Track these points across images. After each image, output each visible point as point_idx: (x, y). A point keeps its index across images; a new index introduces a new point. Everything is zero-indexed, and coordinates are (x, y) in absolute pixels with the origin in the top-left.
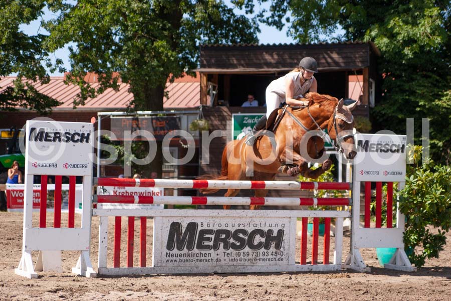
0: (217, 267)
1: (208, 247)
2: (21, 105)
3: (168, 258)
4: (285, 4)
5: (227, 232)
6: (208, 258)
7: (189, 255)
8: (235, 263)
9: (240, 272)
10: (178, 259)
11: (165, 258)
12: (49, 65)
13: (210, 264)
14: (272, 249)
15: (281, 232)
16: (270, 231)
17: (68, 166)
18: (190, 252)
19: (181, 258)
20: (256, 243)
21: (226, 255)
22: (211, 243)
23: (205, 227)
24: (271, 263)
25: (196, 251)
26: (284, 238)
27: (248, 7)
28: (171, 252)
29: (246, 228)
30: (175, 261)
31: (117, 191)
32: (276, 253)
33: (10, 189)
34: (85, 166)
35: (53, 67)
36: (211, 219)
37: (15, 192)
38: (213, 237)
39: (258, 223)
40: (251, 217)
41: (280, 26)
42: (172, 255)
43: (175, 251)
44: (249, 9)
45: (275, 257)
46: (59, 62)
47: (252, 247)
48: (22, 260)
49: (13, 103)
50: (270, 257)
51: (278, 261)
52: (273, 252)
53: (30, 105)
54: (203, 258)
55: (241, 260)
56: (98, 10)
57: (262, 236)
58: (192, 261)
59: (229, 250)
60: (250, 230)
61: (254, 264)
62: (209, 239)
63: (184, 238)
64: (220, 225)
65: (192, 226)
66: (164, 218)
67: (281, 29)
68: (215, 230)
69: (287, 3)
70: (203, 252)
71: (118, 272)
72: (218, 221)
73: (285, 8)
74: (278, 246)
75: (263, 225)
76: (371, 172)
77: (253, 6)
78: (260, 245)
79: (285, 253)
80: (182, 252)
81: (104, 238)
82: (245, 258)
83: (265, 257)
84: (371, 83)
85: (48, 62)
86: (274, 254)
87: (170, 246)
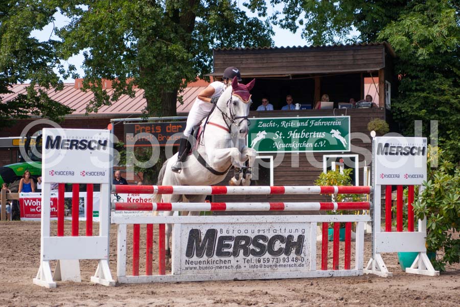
0: (237, 274)
1: (228, 254)
2: (32, 113)
3: (187, 266)
4: (299, 6)
5: (246, 238)
6: (227, 265)
7: (208, 262)
8: (255, 269)
9: (260, 278)
10: (198, 266)
11: (184, 266)
12: (62, 72)
13: (230, 270)
14: (293, 255)
15: (301, 238)
16: (290, 237)
17: (85, 173)
18: (210, 259)
19: (201, 266)
20: (276, 249)
21: (246, 262)
22: (231, 250)
23: (225, 234)
24: (292, 269)
25: (215, 258)
26: (304, 243)
27: (261, 10)
28: (191, 260)
29: (266, 234)
30: (195, 268)
31: (131, 198)
32: (296, 259)
33: (23, 197)
34: (103, 174)
35: (66, 73)
36: (230, 226)
37: (28, 201)
38: (232, 243)
39: (278, 229)
40: (271, 223)
41: (294, 29)
42: (192, 263)
43: (195, 258)
44: (262, 12)
45: (295, 263)
46: (72, 68)
47: (272, 253)
48: (40, 269)
49: (25, 110)
50: (291, 263)
51: (299, 267)
52: (293, 258)
53: (42, 112)
54: (223, 265)
55: (261, 266)
56: (112, 15)
57: (282, 241)
58: (212, 268)
59: (250, 256)
60: (270, 236)
61: (274, 270)
62: (228, 246)
63: (203, 245)
64: (239, 232)
65: (211, 233)
66: (183, 225)
67: (295, 32)
68: (235, 236)
69: (300, 5)
70: (223, 259)
71: (138, 280)
72: (237, 227)
73: (298, 10)
74: (298, 252)
75: (283, 231)
76: (391, 175)
77: (265, 9)
78: (280, 251)
79: (306, 259)
80: (202, 259)
81: (123, 246)
82: (265, 264)
83: (286, 263)
84: (387, 84)
85: (61, 68)
86: (294, 259)
87: (189, 254)
